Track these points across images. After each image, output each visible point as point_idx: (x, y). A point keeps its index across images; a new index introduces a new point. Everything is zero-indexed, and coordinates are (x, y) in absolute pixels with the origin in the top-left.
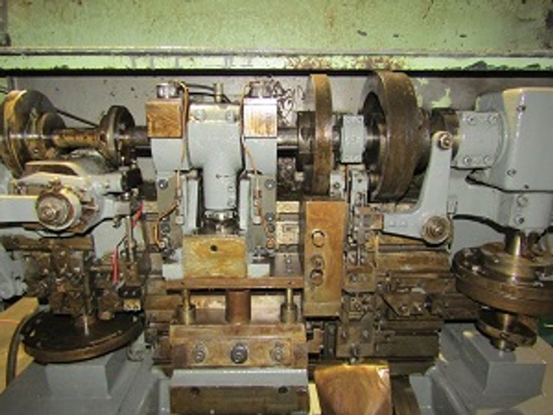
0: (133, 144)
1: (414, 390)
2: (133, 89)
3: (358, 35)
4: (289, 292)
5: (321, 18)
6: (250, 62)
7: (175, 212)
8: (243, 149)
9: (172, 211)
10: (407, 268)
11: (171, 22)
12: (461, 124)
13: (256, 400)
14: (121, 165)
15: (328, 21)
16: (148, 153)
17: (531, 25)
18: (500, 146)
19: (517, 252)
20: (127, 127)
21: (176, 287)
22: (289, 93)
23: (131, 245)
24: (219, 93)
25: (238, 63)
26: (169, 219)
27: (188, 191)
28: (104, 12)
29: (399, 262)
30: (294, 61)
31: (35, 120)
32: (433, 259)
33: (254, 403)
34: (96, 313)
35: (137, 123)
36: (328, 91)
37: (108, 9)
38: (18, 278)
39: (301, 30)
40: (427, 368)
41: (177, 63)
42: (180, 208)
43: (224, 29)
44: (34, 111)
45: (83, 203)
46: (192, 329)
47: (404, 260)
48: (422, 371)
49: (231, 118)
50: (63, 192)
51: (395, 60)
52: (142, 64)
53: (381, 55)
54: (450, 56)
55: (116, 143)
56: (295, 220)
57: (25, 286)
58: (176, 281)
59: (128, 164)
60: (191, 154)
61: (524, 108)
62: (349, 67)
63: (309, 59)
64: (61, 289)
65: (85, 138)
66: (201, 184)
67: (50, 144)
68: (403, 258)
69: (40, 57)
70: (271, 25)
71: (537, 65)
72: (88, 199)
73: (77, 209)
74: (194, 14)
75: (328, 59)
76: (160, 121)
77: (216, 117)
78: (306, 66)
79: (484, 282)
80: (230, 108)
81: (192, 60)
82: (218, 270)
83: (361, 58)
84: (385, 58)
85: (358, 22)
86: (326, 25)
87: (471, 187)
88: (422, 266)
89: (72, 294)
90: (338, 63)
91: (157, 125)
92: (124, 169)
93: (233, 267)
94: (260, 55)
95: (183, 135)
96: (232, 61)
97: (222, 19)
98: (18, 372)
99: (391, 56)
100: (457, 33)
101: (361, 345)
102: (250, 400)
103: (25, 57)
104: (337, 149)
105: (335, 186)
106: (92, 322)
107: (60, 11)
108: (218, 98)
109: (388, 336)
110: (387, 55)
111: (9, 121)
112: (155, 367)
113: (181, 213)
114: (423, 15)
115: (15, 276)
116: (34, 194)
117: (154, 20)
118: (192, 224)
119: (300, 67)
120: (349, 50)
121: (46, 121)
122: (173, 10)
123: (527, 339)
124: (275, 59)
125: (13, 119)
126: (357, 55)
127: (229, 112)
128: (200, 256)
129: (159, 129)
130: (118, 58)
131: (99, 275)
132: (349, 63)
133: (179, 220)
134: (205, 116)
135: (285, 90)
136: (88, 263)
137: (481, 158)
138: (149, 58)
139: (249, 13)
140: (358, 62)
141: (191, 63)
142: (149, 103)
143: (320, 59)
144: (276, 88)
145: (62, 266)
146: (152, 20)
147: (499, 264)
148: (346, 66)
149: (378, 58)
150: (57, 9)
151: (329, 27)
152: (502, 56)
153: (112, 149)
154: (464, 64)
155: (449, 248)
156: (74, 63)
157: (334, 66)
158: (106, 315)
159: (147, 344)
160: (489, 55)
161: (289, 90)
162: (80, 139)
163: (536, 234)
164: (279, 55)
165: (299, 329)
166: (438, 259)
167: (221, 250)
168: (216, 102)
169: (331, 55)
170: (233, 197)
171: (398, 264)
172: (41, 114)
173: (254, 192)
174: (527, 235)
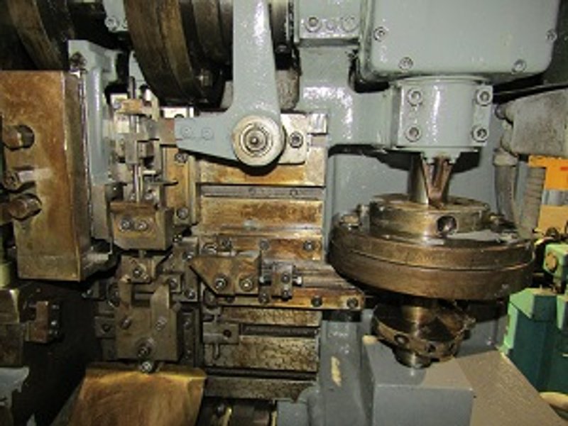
19: (426, 199)
29: (241, 213)
47: (249, 210)
174: (430, 161)
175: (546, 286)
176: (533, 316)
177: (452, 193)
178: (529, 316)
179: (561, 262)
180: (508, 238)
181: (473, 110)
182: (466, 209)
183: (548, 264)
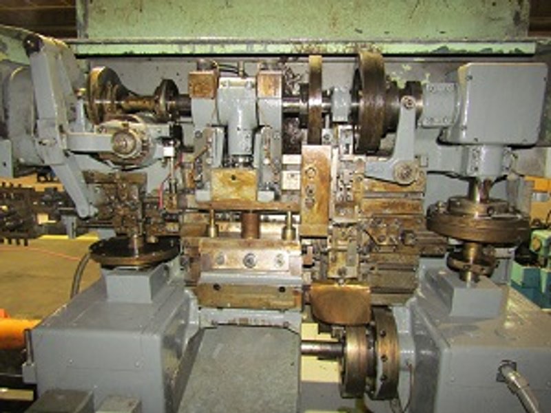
0: (178, 107)
1: (394, 315)
2: (178, 74)
3: (356, 33)
4: (289, 213)
5: (325, 19)
6: (266, 47)
7: (205, 154)
8: (257, 107)
9: (203, 153)
10: (388, 211)
11: (209, 24)
12: (424, 91)
13: (262, 296)
14: (169, 120)
15: (332, 22)
16: (189, 114)
17: (500, 23)
18: (456, 109)
19: (478, 199)
20: (174, 94)
21: (205, 207)
22: (299, 77)
23: (173, 181)
24: (241, 69)
25: (257, 49)
26: (201, 162)
27: (216, 140)
28: (159, 17)
29: (382, 207)
30: (298, 47)
31: (109, 88)
32: (409, 205)
33: (260, 299)
34: (144, 237)
35: (182, 92)
36: (321, 69)
37: (161, 15)
38: (91, 203)
39: (310, 29)
40: (406, 299)
41: (212, 48)
42: (210, 150)
43: (249, 29)
44: (109, 83)
45: (143, 141)
46: (215, 241)
47: (387, 205)
48: (404, 302)
49: (249, 85)
50: (131, 131)
51: (375, 46)
52: (186, 50)
53: (365, 42)
54: (420, 42)
55: (166, 105)
56: (297, 170)
57: (96, 210)
58: (206, 203)
59: (172, 119)
60: (220, 113)
61: (471, 78)
62: (341, 51)
63: (310, 45)
64: (121, 213)
65: (144, 102)
66: (226, 136)
67: (119, 107)
68: (384, 203)
69: (115, 46)
70: (286, 25)
71: (490, 49)
72: (145, 139)
73: (139, 146)
74: (226, 18)
75: (324, 45)
76: (198, 86)
77: (239, 85)
78: (306, 51)
79: (446, 218)
80: (249, 80)
81: (223, 47)
82: (236, 194)
83: (349, 45)
84: (368, 44)
85: (355, 22)
86: (330, 26)
87: (440, 148)
88: (400, 210)
89: (129, 216)
90: (332, 48)
91: (196, 89)
92: (171, 123)
93: (248, 193)
94: (273, 42)
95: (215, 97)
96: (252, 47)
97: (247, 21)
98: (81, 289)
99: (373, 42)
100: (437, 31)
101: (347, 268)
102: (258, 297)
103: (104, 46)
104: (329, 111)
105: (325, 137)
106: (141, 245)
107: (126, 16)
108: (241, 73)
109: (372, 269)
110: (370, 42)
111: (94, 86)
112: (186, 288)
113: (211, 155)
114: (409, 16)
115: (90, 201)
116: (110, 133)
117: (196, 23)
118: (219, 163)
119: (303, 52)
120: (341, 38)
121: (117, 90)
122: (210, 16)
123: (485, 267)
124: (284, 46)
125: (97, 86)
126: (346, 42)
127: (247, 82)
128: (224, 183)
129: (198, 92)
130: (170, 46)
131: (148, 205)
132: (341, 48)
133: (209, 161)
134: (231, 84)
135: (295, 74)
136: (142, 194)
137: (442, 119)
138: (192, 46)
139: (269, 16)
140: (347, 47)
141: (222, 49)
142: (191, 73)
143: (318, 45)
144: (288, 73)
145: (123, 195)
146: (194, 22)
147: (461, 206)
148: (337, 51)
149: (363, 44)
150: (124, 15)
151: (332, 27)
152: (461, 42)
153: (164, 109)
154: (431, 48)
155: (424, 195)
156: (138, 50)
157: (329, 51)
158: (153, 240)
159: (182, 267)
160: (451, 41)
161: (299, 75)
162: (140, 103)
163: (490, 181)
164: (287, 43)
165: (296, 245)
166: (413, 205)
167: (239, 179)
168: (239, 76)
169: (327, 42)
170: (250, 146)
171: (380, 208)
172: (114, 86)
173: (266, 139)
174: (482, 181)
175: (532, 264)
176: (523, 284)
177: (491, 195)
178: (520, 284)
179: (544, 244)
180: (519, 216)
181: (502, 158)
182: (499, 203)
183: (534, 246)
